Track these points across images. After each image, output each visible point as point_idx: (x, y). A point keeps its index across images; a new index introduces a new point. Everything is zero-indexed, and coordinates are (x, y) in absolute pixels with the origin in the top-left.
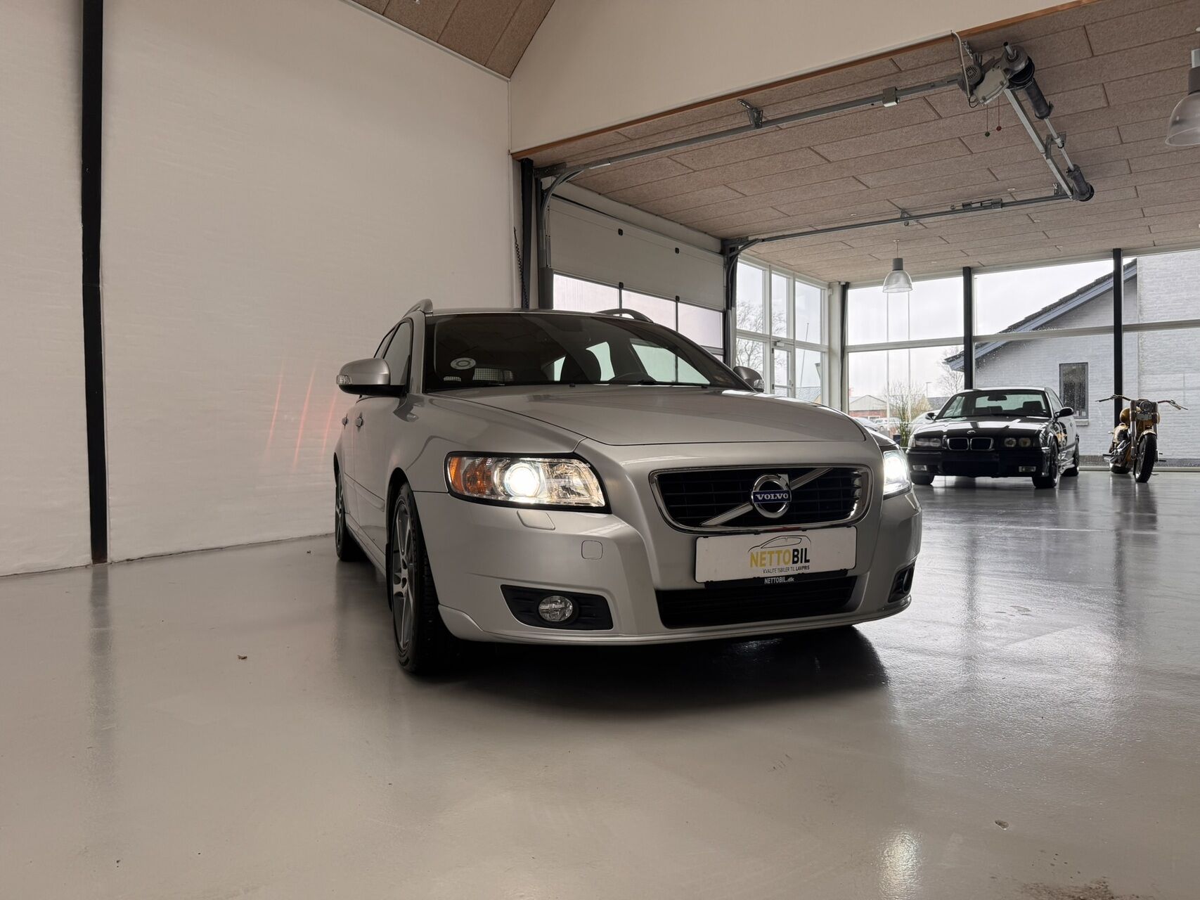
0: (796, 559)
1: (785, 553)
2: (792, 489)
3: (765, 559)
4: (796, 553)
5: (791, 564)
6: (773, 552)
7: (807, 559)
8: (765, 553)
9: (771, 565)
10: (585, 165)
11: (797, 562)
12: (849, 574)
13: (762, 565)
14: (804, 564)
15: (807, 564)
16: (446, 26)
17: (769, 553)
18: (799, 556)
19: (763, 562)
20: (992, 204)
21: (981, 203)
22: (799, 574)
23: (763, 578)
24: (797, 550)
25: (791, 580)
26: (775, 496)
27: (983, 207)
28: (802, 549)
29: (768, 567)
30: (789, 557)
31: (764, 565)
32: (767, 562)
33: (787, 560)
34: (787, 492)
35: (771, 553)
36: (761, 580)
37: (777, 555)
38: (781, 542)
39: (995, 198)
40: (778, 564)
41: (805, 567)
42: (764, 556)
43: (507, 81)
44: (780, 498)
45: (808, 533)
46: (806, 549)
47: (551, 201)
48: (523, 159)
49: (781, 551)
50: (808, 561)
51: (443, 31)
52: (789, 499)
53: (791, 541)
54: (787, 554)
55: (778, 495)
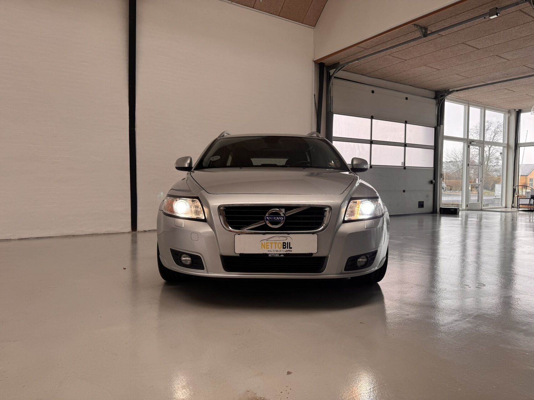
0: (284, 247)
1: (279, 243)
2: (286, 215)
3: (268, 245)
4: (284, 244)
5: (282, 249)
6: (273, 243)
7: (291, 247)
8: (268, 243)
9: (271, 248)
10: (347, 63)
11: (285, 248)
12: (314, 255)
13: (267, 248)
14: (289, 249)
15: (290, 249)
16: (282, 8)
17: (270, 243)
18: (286, 245)
19: (268, 247)
22: (287, 253)
23: (268, 254)
24: (285, 243)
25: (283, 256)
26: (276, 218)
28: (288, 243)
29: (270, 249)
30: (281, 245)
31: (269, 248)
32: (270, 247)
33: (280, 247)
34: (283, 217)
35: (271, 243)
36: (267, 255)
37: (275, 244)
38: (277, 239)
40: (275, 248)
41: (290, 251)
42: (268, 244)
43: (314, 29)
44: (278, 219)
45: (290, 235)
46: (290, 243)
47: (333, 80)
48: (320, 63)
49: (277, 243)
50: (291, 248)
51: (281, 11)
52: (283, 220)
53: (281, 238)
54: (280, 244)
55: (278, 218)
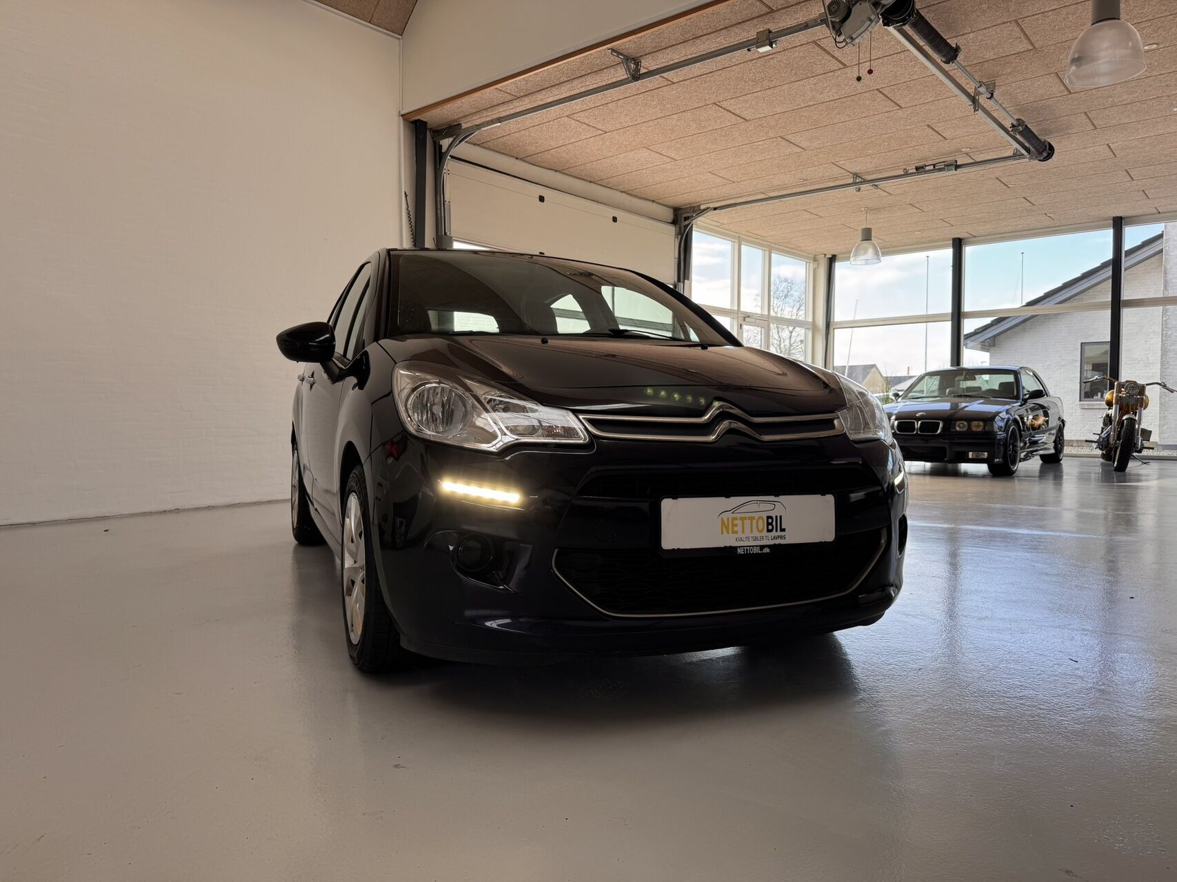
20: (945, 165)
21: (934, 165)
27: (936, 168)
39: (950, 159)
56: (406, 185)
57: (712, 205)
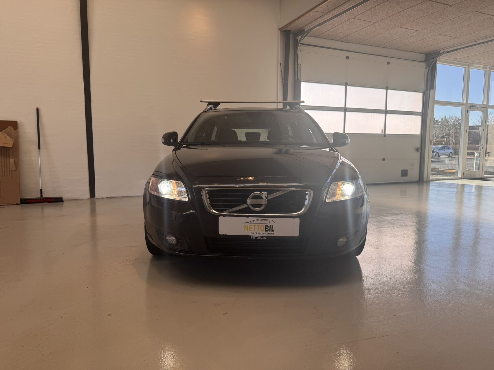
56: (281, 59)
57: (446, 51)
